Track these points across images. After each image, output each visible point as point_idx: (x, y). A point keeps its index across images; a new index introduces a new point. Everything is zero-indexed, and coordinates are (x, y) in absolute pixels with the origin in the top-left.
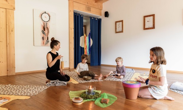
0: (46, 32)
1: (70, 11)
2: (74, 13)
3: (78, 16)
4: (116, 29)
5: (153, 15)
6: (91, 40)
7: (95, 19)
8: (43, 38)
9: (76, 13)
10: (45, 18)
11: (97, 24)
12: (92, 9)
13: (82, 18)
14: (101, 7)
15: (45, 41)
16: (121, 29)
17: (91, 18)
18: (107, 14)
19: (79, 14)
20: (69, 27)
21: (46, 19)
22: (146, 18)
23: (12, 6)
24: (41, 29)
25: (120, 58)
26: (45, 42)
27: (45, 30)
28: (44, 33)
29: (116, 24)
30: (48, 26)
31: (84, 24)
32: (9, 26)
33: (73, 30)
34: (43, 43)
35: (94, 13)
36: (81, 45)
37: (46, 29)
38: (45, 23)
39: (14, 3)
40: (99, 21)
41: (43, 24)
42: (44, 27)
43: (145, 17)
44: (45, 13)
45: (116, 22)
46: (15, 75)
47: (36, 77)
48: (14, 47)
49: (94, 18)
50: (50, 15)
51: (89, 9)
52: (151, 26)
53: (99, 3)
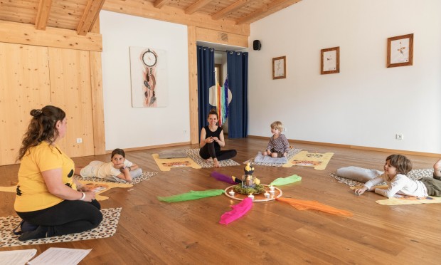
0: (151, 83)
1: (190, 44)
2: (198, 47)
3: (204, 52)
4: (274, 71)
5: (337, 49)
6: (229, 91)
7: (237, 53)
8: (146, 94)
9: (201, 47)
10: (149, 59)
11: (239, 63)
12: (230, 37)
13: (211, 54)
14: (248, 31)
15: (150, 98)
16: (283, 72)
17: (228, 52)
18: (257, 45)
19: (207, 48)
20: (189, 73)
21: (150, 63)
22: (325, 53)
23: (97, 45)
24: (143, 78)
25: (278, 123)
26: (149, 101)
27: (148, 80)
28: (147, 85)
29: (273, 62)
30: (154, 74)
31: (216, 62)
32: (94, 78)
33: (196, 77)
34: (147, 103)
35: (234, 43)
36: (210, 103)
37: (150, 78)
38: (149, 68)
39: (101, 41)
40: (245, 56)
41: (145, 71)
42: (147, 75)
43: (323, 51)
44: (149, 51)
45: (274, 59)
46: (106, 154)
47: (138, 158)
48: (103, 111)
49: (234, 52)
50: (158, 54)
51: (224, 37)
52: (333, 67)
53: (244, 25)
